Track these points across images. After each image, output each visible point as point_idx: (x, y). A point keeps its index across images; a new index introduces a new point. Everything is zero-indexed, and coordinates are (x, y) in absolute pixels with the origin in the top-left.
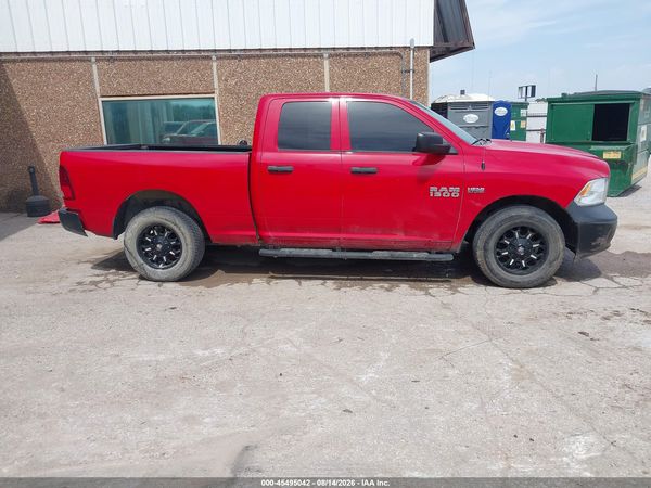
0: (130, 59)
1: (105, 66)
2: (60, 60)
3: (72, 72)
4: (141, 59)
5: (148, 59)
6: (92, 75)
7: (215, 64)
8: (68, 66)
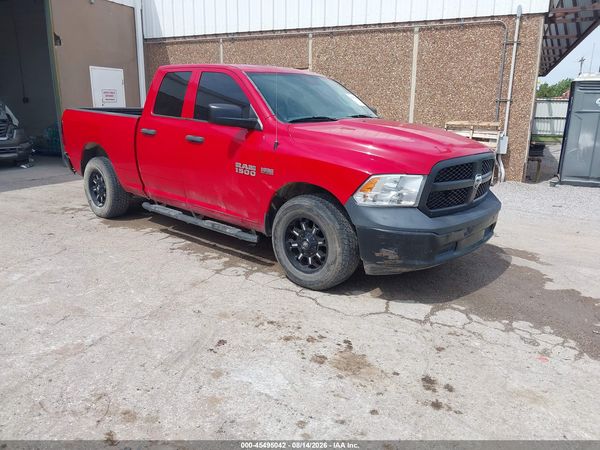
0: (246, 40)
1: (229, 45)
2: (200, 42)
3: (206, 51)
4: (254, 39)
5: (259, 39)
6: (219, 53)
7: (311, 42)
8: (204, 46)
